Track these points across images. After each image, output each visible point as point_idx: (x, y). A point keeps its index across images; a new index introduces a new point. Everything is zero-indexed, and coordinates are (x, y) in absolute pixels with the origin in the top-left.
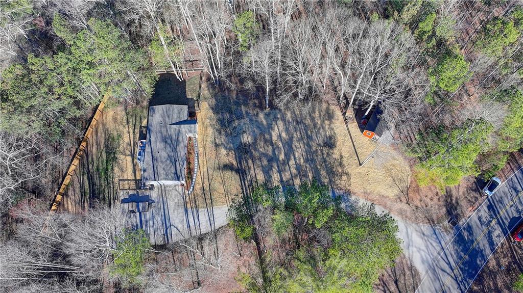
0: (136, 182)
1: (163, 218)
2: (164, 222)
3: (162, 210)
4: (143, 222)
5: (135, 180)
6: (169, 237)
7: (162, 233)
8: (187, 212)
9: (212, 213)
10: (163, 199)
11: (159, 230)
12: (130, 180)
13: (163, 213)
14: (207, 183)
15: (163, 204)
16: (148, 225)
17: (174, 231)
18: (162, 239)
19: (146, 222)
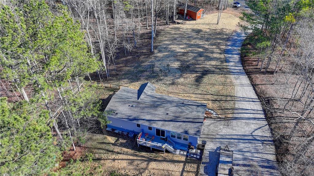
0: (188, 163)
1: (242, 141)
2: (247, 141)
3: (232, 141)
4: (245, 162)
5: (185, 163)
6: (266, 139)
7: (261, 145)
8: (237, 118)
9: (241, 98)
10: (218, 138)
11: (257, 148)
12: (183, 169)
13: (236, 141)
14: (209, 97)
15: (223, 139)
16: (250, 158)
17: (259, 133)
18: (268, 147)
19: (245, 159)
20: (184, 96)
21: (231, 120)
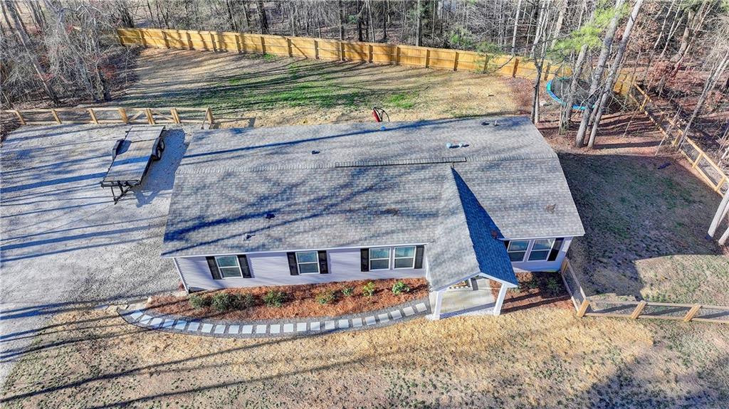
20: (288, 361)
21: (67, 304)
